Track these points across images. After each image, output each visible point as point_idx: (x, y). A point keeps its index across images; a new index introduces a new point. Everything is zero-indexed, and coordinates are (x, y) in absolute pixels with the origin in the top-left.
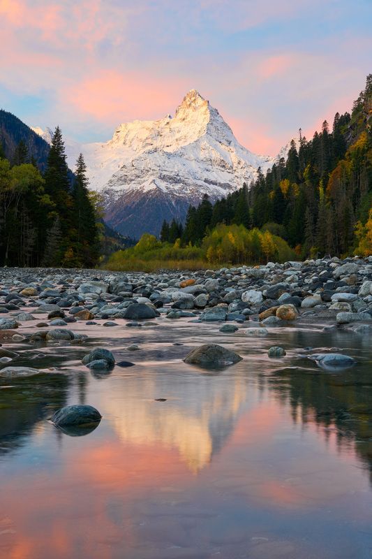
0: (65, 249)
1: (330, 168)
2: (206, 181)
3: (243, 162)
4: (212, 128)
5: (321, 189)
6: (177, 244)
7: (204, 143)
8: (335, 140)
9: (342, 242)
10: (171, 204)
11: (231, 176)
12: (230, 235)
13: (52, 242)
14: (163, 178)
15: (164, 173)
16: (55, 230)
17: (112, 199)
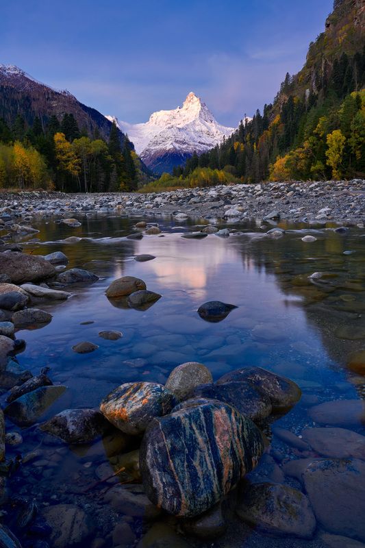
0: (120, 182)
1: (260, 135)
2: (199, 143)
3: (219, 131)
4: (202, 113)
5: (255, 146)
6: (180, 178)
7: (198, 122)
8: (263, 119)
9: (264, 174)
10: (181, 155)
11: (212, 140)
12: (202, 173)
13: (113, 179)
14: (176, 142)
15: (177, 139)
16: (114, 173)
17: (150, 154)
